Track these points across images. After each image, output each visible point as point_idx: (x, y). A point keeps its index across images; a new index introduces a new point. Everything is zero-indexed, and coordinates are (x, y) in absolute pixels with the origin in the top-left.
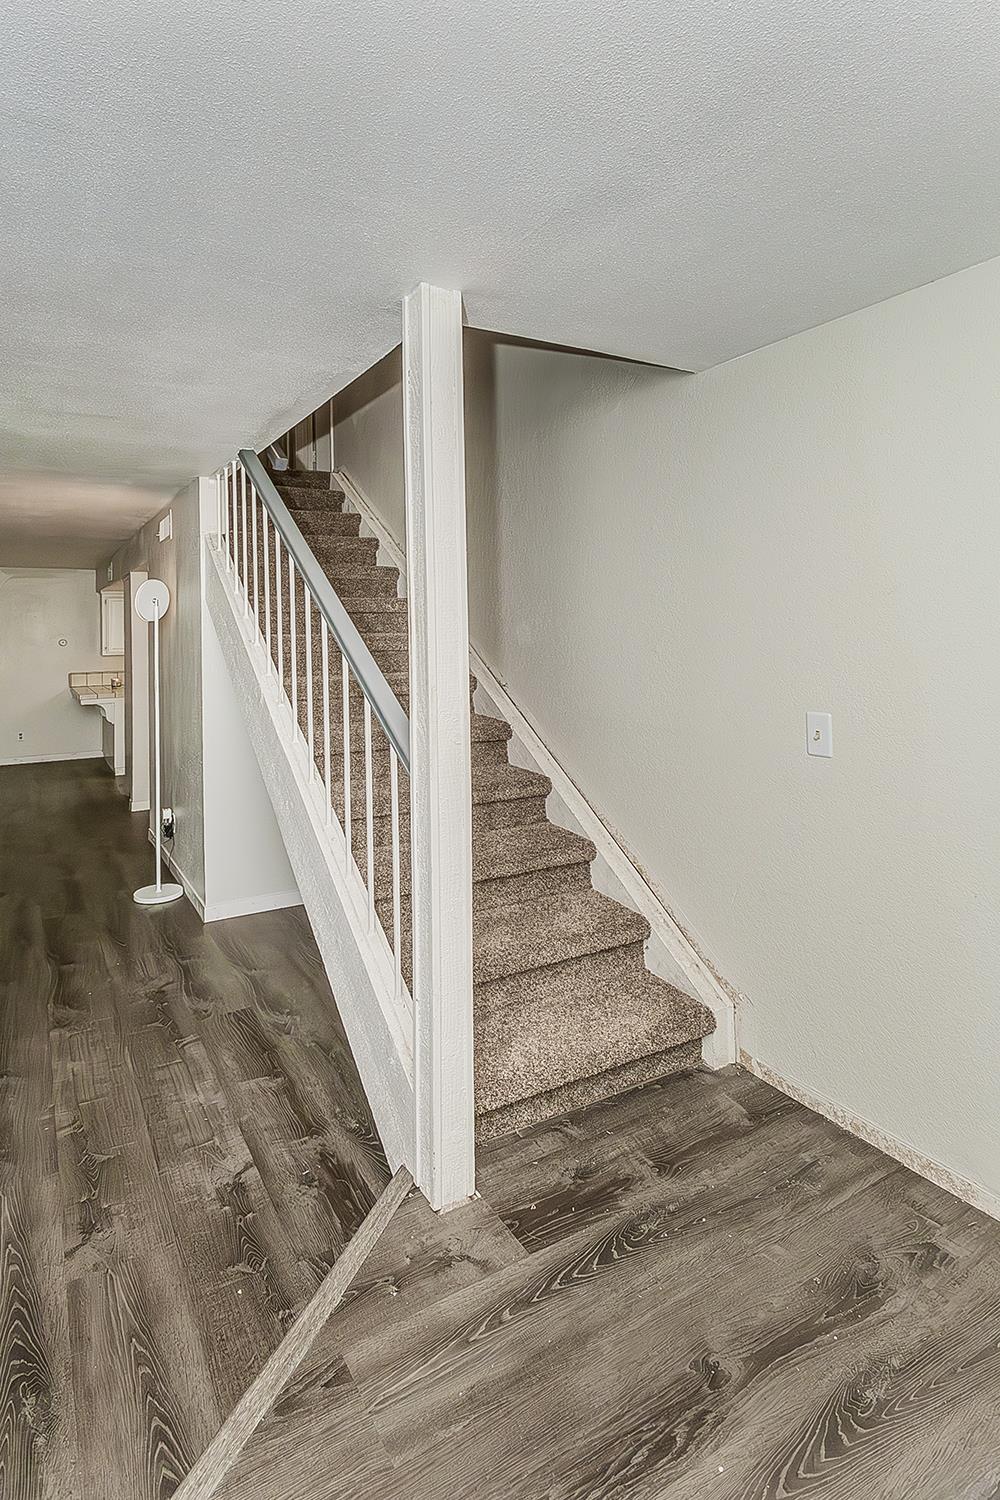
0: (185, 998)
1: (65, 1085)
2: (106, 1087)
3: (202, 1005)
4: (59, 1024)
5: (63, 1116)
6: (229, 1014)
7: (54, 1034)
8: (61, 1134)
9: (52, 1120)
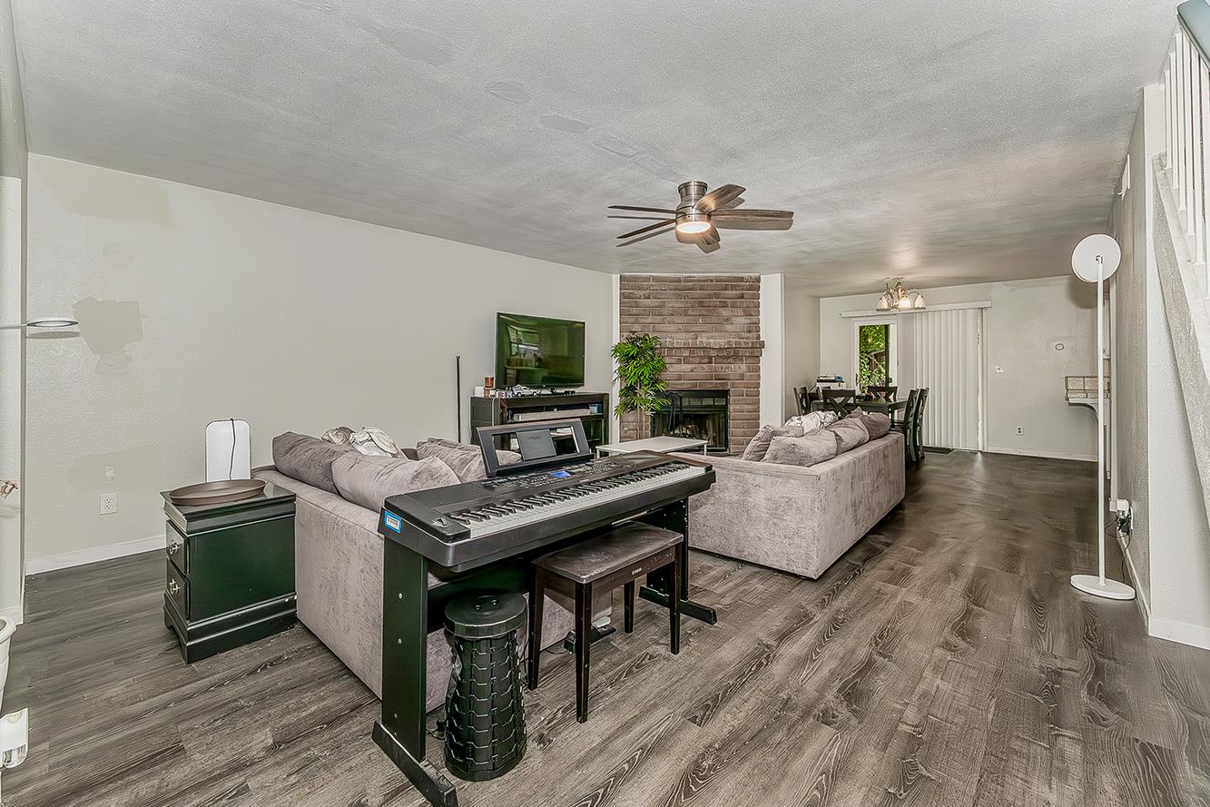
0: (1084, 694)
1: (925, 695)
2: (960, 720)
3: (1103, 710)
4: (947, 645)
5: (911, 715)
6: (1137, 741)
7: (939, 652)
8: (902, 727)
9: (902, 712)
